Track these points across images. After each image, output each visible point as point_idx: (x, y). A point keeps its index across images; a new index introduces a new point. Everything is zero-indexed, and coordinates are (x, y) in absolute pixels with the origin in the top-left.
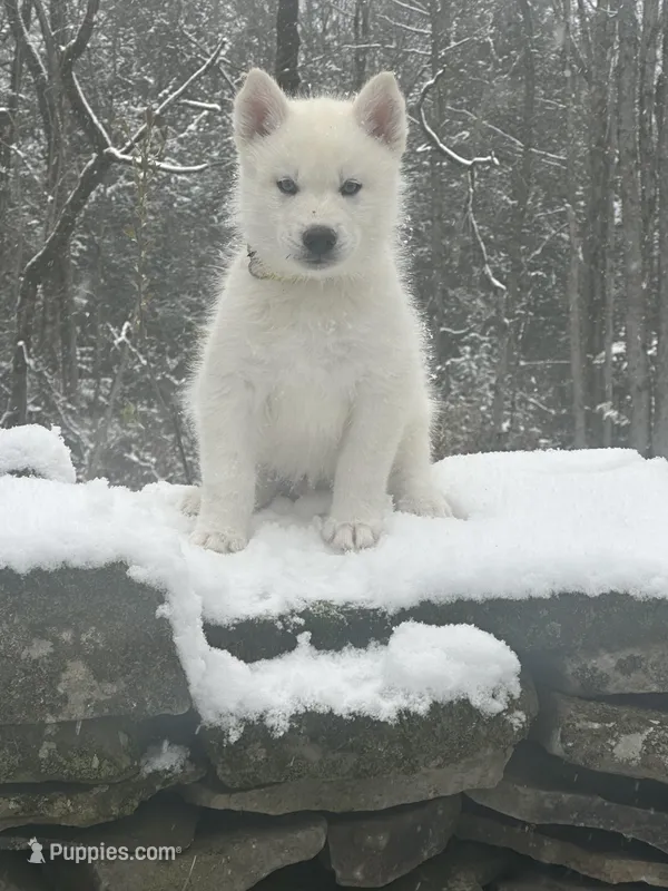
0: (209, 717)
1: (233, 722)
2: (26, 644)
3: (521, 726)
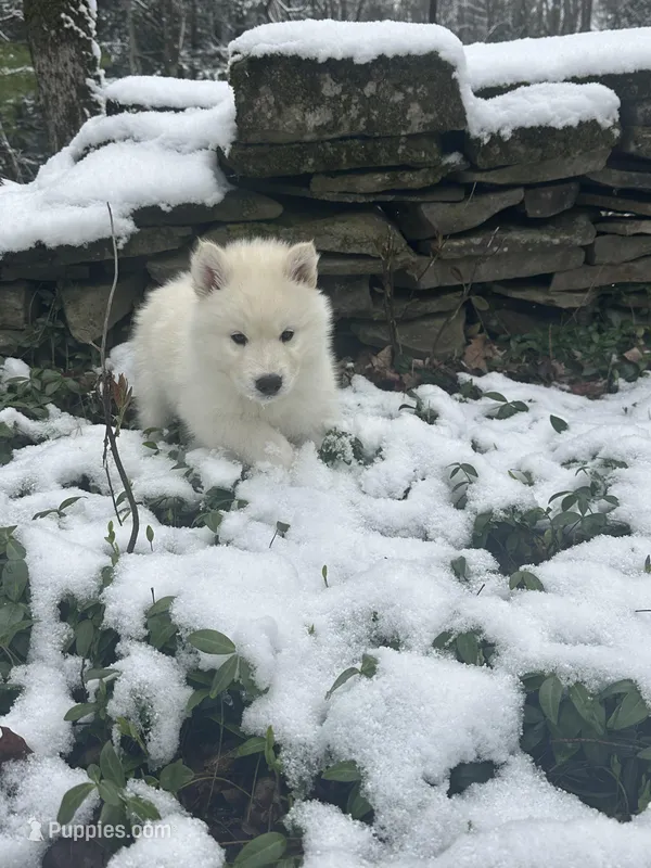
0: (474, 132)
1: (486, 134)
2: (392, 94)
3: (617, 136)
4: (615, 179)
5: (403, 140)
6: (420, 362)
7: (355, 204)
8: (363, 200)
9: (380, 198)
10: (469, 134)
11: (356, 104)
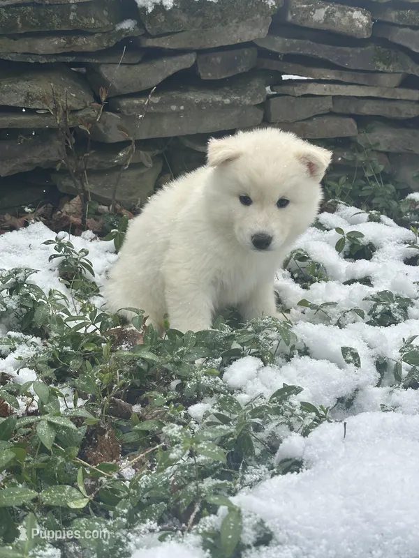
0: (140, 2)
1: (150, 4)
3: (273, 7)
4: (279, 44)
5: (73, 7)
7: (37, 63)
8: (44, 61)
9: (61, 59)
10: (136, 4)
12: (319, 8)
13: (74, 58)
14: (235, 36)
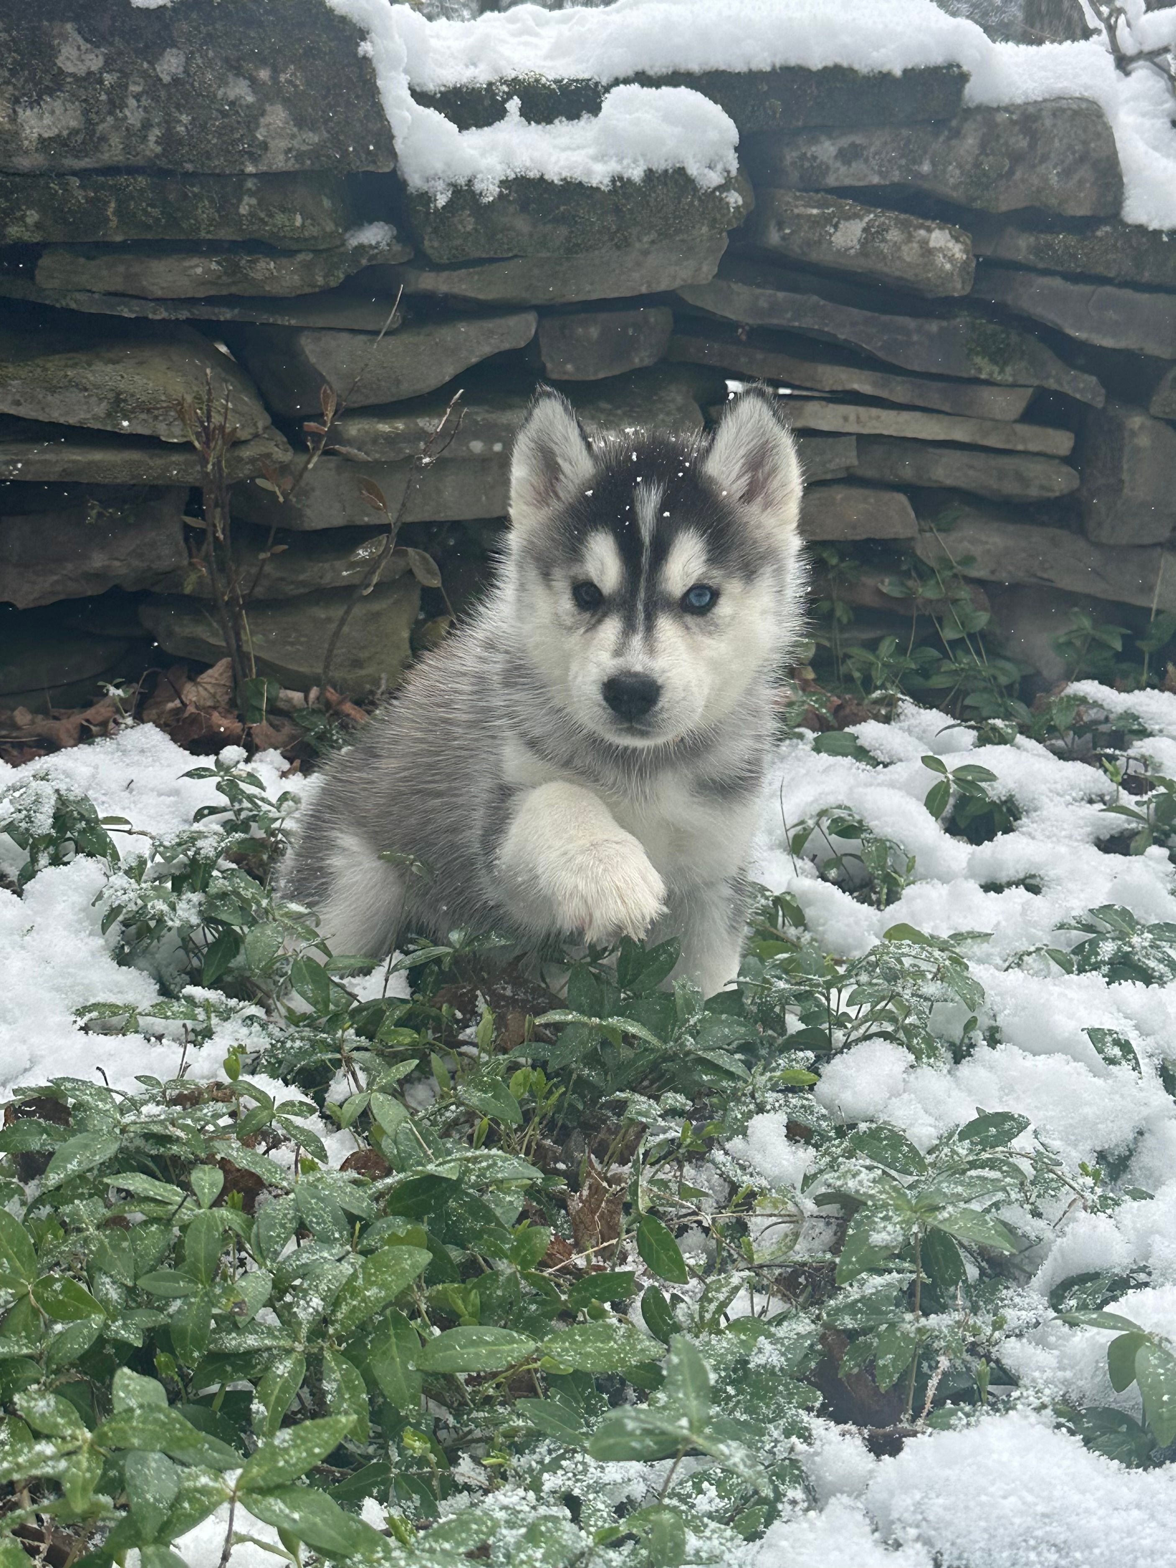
0: (415, 181)
1: (440, 185)
2: (222, 81)
3: (737, 208)
4: (742, 304)
5: (250, 184)
6: (297, 696)
7: (141, 322)
8: (162, 314)
9: (203, 312)
10: (404, 184)
11: (137, 97)
12: (848, 218)
13: (236, 311)
14: (636, 275)
